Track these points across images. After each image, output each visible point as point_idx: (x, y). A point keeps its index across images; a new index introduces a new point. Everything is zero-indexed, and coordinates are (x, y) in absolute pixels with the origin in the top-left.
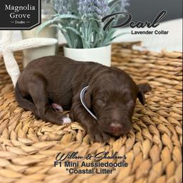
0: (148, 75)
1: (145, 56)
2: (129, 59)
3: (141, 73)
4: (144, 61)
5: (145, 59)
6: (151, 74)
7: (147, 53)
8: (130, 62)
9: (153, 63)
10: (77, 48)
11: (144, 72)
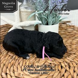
0: (74, 36)
1: (72, 28)
2: (66, 29)
3: (71, 35)
4: (72, 30)
5: (73, 29)
6: (76, 35)
7: (73, 26)
8: (66, 30)
9: (76, 31)
10: (45, 25)
11: (73, 34)
